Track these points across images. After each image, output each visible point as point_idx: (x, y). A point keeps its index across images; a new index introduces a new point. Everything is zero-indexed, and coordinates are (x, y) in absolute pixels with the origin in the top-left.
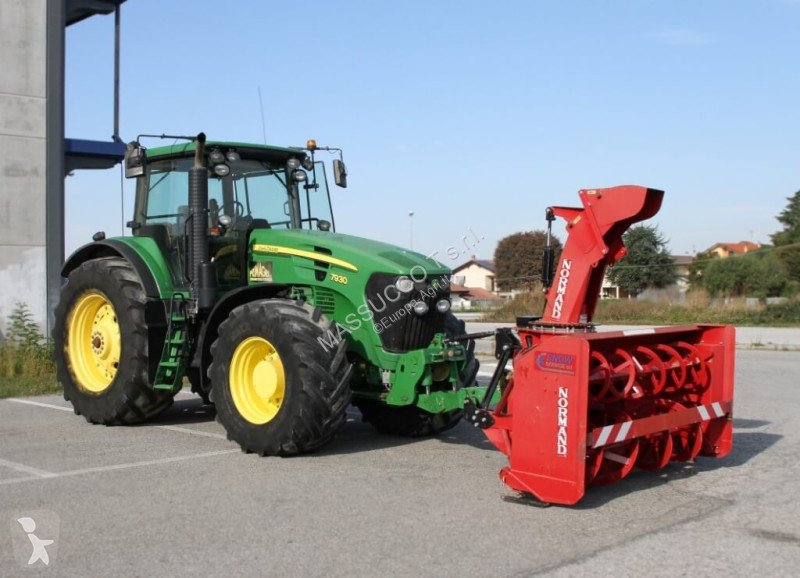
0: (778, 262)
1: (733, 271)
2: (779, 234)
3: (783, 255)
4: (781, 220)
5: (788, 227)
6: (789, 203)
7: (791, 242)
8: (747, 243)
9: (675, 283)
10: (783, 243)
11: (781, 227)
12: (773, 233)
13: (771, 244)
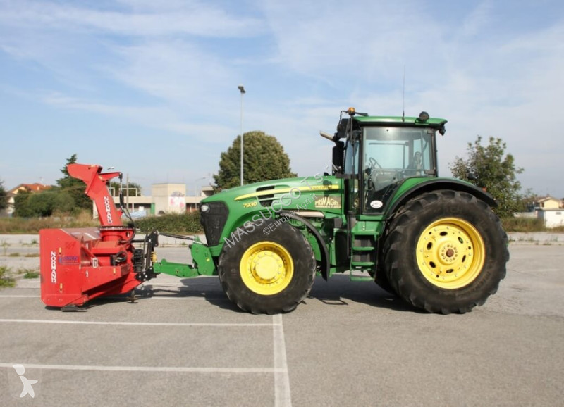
0: (69, 196)
1: (44, 201)
2: (62, 180)
3: (69, 192)
4: (63, 171)
5: (67, 176)
6: (68, 162)
7: (72, 185)
8: (38, 185)
9: (7, 207)
10: (67, 186)
11: (63, 176)
12: (58, 179)
13: (57, 185)
